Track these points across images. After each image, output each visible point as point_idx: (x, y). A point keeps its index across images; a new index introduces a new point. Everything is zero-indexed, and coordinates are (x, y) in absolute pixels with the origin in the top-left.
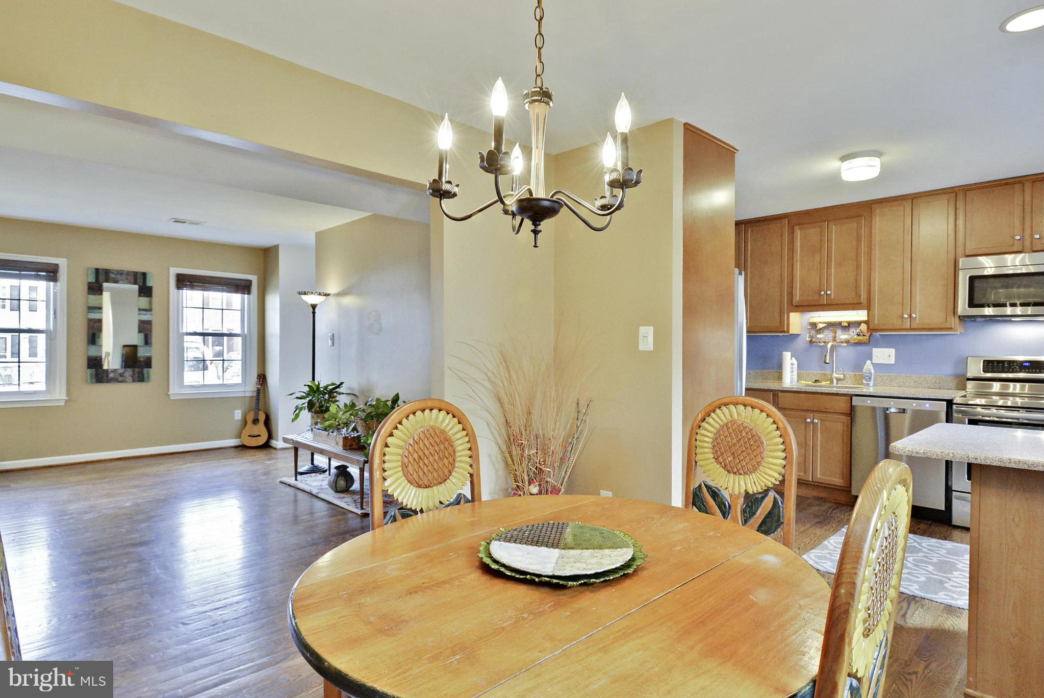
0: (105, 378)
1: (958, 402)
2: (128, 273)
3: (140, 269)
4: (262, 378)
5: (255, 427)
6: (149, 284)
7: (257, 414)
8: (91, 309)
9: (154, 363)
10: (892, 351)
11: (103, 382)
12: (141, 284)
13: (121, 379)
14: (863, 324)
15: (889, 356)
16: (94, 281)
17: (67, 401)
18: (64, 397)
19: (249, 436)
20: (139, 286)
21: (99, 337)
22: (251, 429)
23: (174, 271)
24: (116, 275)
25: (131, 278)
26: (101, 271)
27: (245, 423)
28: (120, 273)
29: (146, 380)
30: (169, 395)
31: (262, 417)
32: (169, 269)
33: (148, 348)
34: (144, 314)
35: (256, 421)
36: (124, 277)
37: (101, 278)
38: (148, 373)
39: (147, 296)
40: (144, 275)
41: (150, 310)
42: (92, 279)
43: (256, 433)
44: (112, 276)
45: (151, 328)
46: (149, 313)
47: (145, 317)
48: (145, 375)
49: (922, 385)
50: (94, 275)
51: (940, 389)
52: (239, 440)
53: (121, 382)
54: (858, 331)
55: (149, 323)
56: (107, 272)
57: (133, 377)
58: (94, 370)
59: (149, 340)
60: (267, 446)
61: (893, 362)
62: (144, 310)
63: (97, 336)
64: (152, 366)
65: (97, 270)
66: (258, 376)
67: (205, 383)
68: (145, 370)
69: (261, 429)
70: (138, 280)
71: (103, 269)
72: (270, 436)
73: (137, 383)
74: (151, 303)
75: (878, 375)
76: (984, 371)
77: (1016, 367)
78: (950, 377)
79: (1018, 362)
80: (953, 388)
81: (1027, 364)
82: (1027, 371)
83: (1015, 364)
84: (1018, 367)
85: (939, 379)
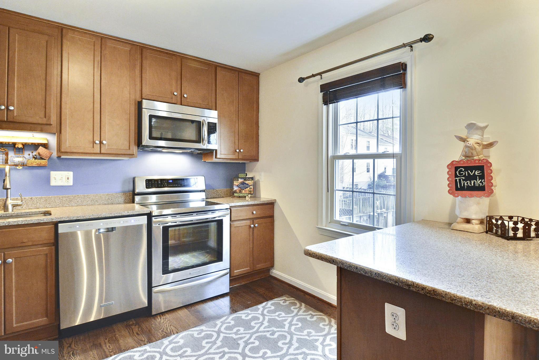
1: (156, 214)
10: (70, 174)
14: (41, 147)
15: (68, 179)
49: (98, 202)
51: (112, 204)
54: (35, 153)
61: (71, 184)
75: (57, 197)
76: (147, 188)
77: (165, 184)
78: (120, 193)
79: (166, 180)
80: (122, 202)
81: (171, 181)
82: (171, 185)
83: (164, 181)
84: (166, 184)
85: (111, 196)
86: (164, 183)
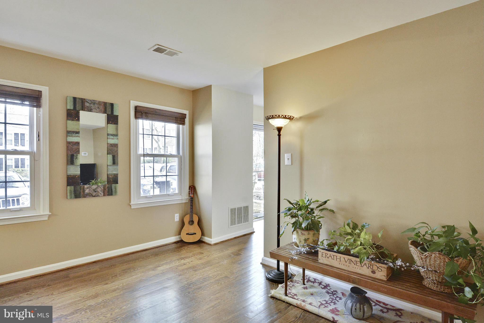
0: (82, 193)
2: (100, 103)
3: (109, 100)
4: (193, 189)
5: (191, 227)
6: (115, 113)
7: (191, 217)
8: (69, 133)
9: (120, 179)
11: (80, 197)
12: (110, 113)
13: (94, 194)
16: (72, 108)
17: (49, 216)
18: (48, 213)
19: (187, 234)
20: (108, 115)
21: (76, 158)
22: (188, 228)
23: (134, 103)
24: (90, 104)
25: (102, 107)
26: (77, 100)
27: (183, 224)
28: (93, 102)
29: (114, 193)
30: (130, 205)
31: (196, 219)
32: (130, 102)
33: (115, 167)
34: (113, 139)
35: (191, 222)
36: (96, 106)
37: (78, 106)
38: (115, 189)
39: (114, 124)
40: (112, 105)
41: (116, 135)
42: (70, 106)
43: (192, 232)
44: (87, 104)
45: (117, 150)
46: (115, 137)
47: (112, 141)
48: (113, 190)
50: (72, 103)
52: (178, 237)
53: (94, 196)
55: (116, 146)
56: (83, 101)
57: (104, 193)
58: (73, 187)
59: (116, 161)
60: (200, 242)
62: (112, 135)
63: (75, 158)
64: (119, 182)
65: (75, 99)
66: (190, 187)
67: (155, 194)
68: (113, 185)
69: (195, 228)
70: (107, 109)
71: (79, 98)
72: (203, 234)
73: (108, 197)
74: (117, 129)
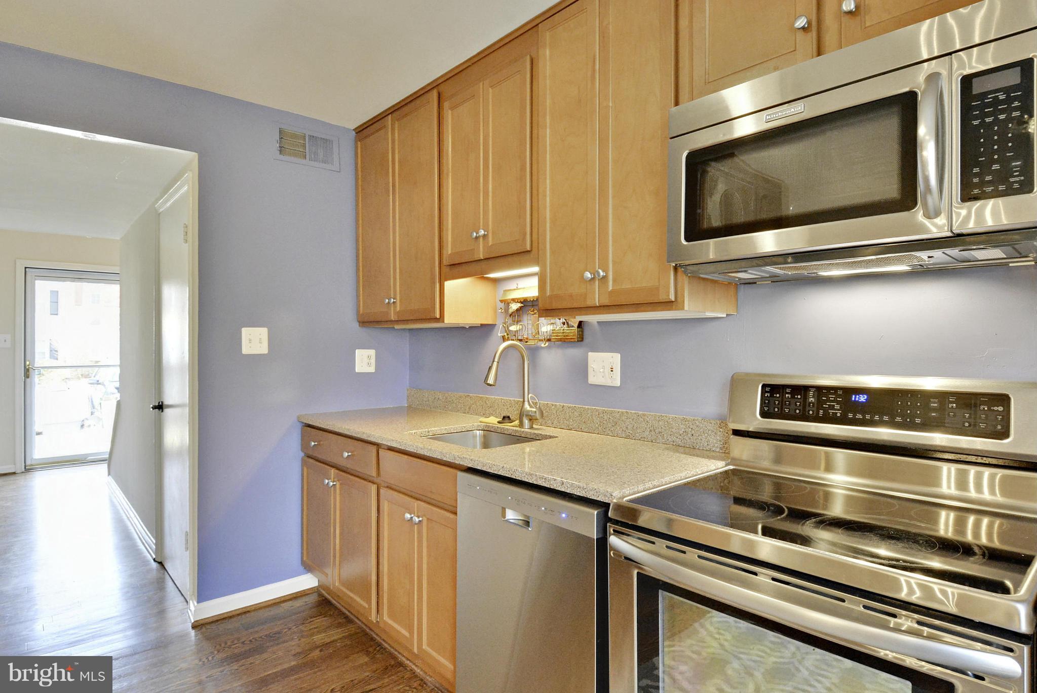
10: (616, 359)
15: (612, 370)
61: (618, 383)
75: (595, 410)
76: (764, 414)
77: (832, 407)
78: (711, 422)
79: (840, 392)
80: (718, 450)
81: (863, 398)
82: (859, 416)
83: (832, 397)
84: (837, 407)
85: (691, 427)
86: (832, 401)
